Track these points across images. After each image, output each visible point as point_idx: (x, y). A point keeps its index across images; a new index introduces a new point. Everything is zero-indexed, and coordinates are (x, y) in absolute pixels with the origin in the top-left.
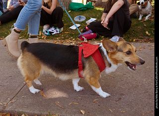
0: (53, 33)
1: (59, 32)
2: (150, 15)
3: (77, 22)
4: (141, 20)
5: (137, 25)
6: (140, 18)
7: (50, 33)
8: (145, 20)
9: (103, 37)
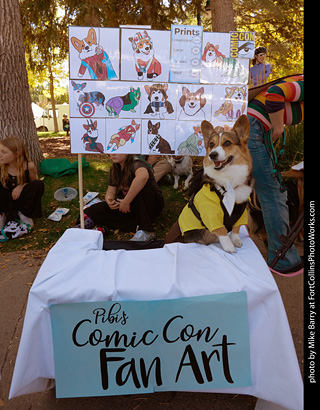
0: (14, 233)
1: (26, 232)
2: (190, 177)
3: (62, 202)
4: (178, 189)
5: (173, 200)
6: (176, 186)
7: (9, 234)
8: (185, 188)
9: (116, 232)
